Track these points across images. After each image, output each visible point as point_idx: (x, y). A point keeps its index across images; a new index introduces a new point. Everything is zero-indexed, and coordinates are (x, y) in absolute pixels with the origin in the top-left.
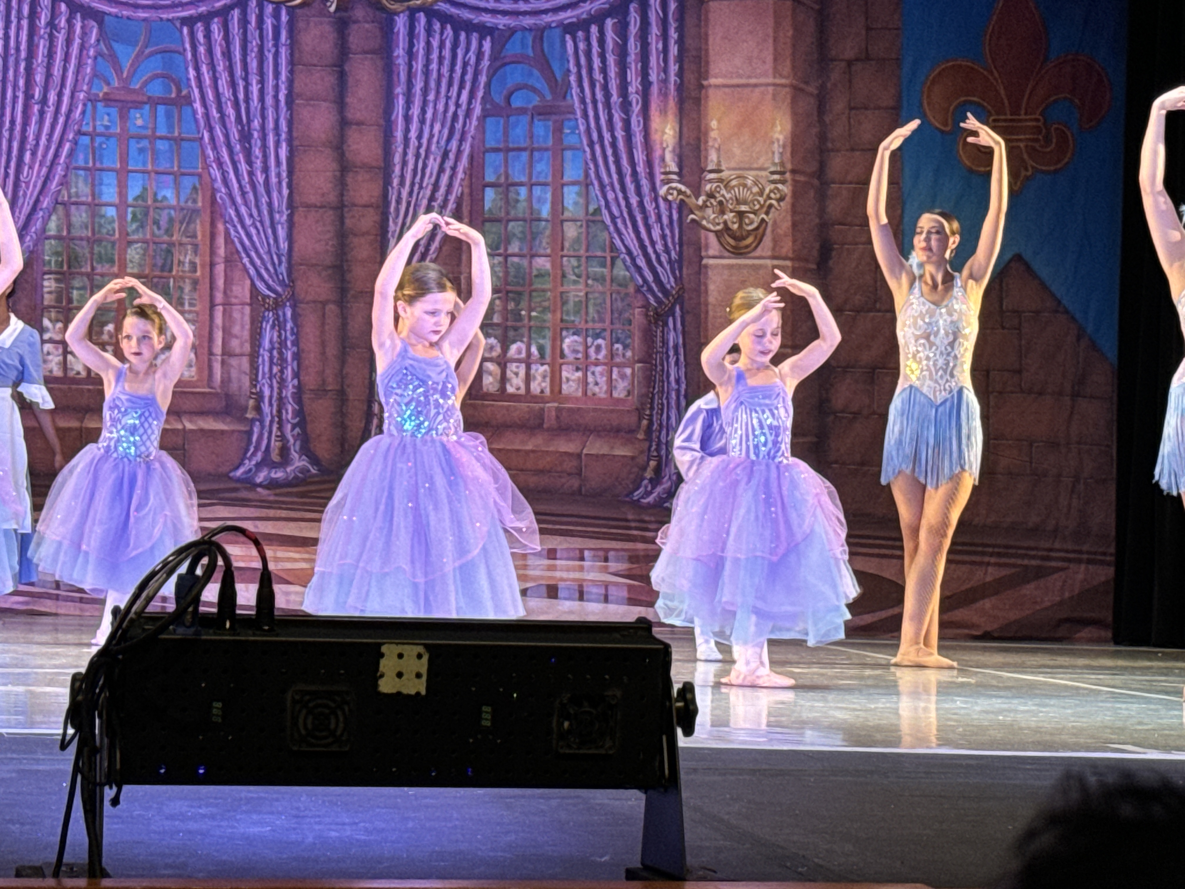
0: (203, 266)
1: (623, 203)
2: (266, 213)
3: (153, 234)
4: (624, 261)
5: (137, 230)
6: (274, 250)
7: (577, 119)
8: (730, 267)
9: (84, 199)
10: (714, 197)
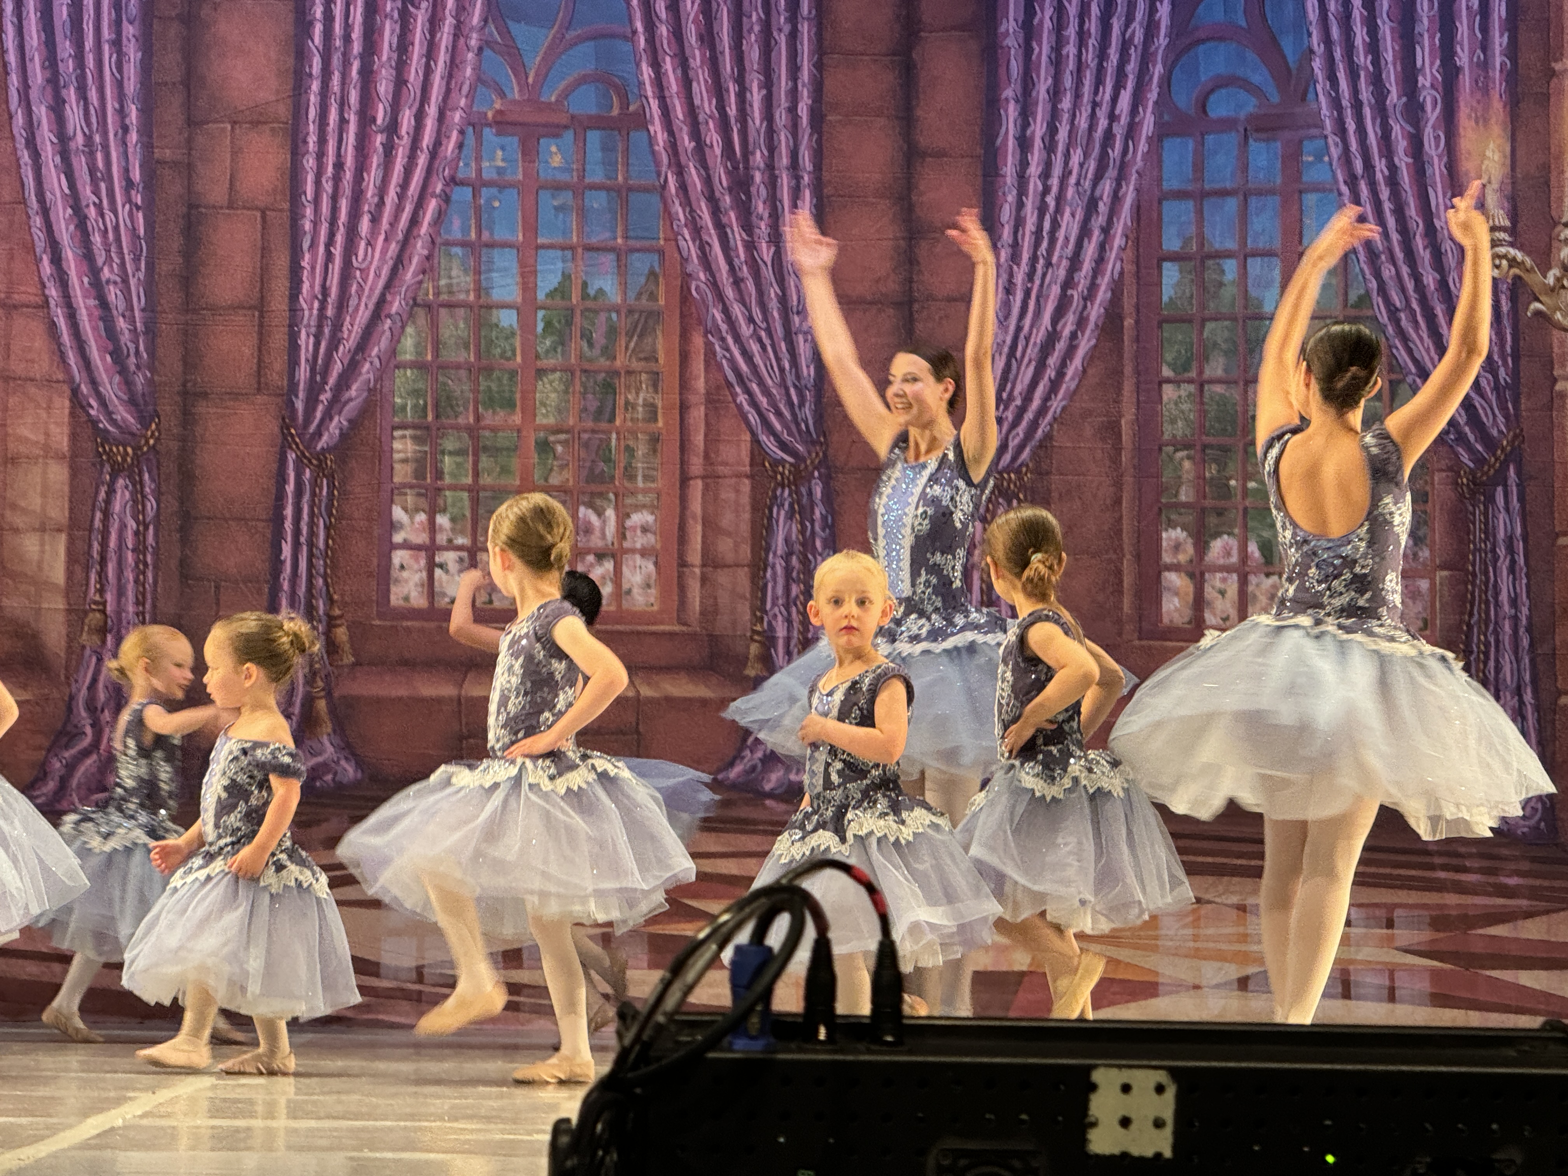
0: (668, 410)
1: (1410, 285)
2: (776, 314)
3: (581, 357)
5: (553, 349)
6: (790, 379)
7: (1326, 137)
9: (462, 297)
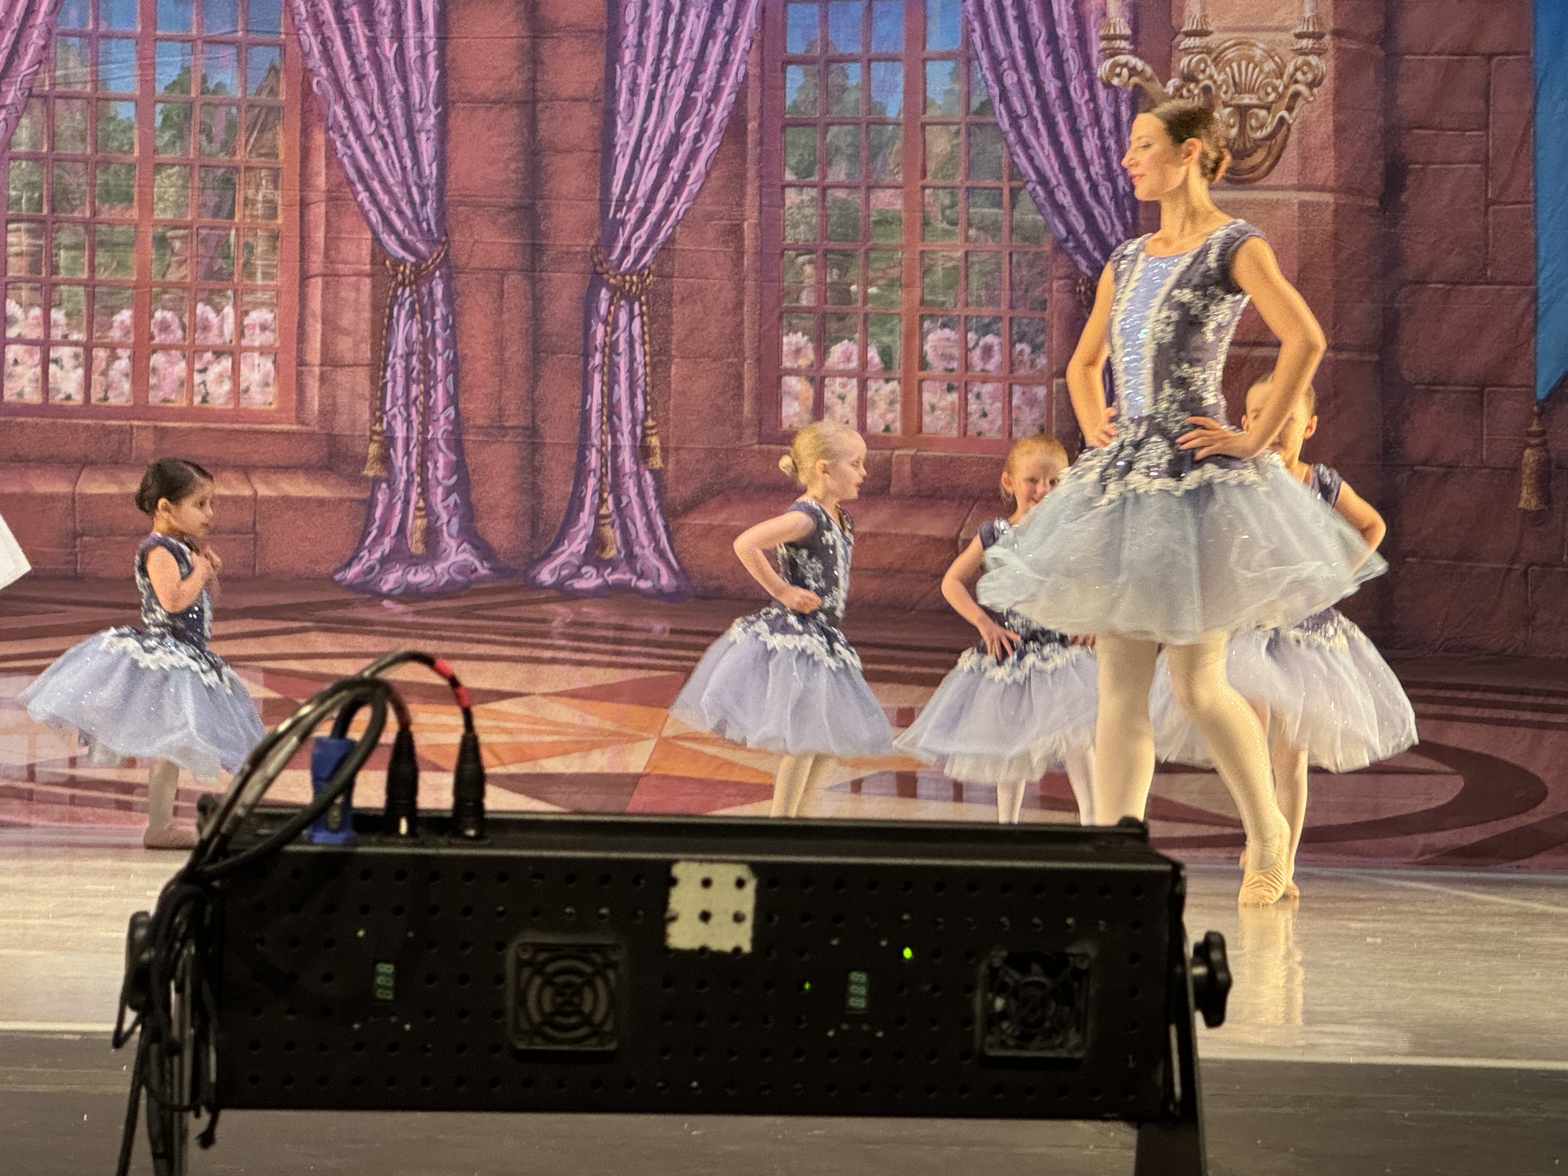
0: (288, 205)
1: (1032, 93)
2: (398, 111)
3: (200, 150)
4: (1034, 198)
5: (172, 144)
6: (412, 178)
9: (79, 87)
10: (1197, 81)
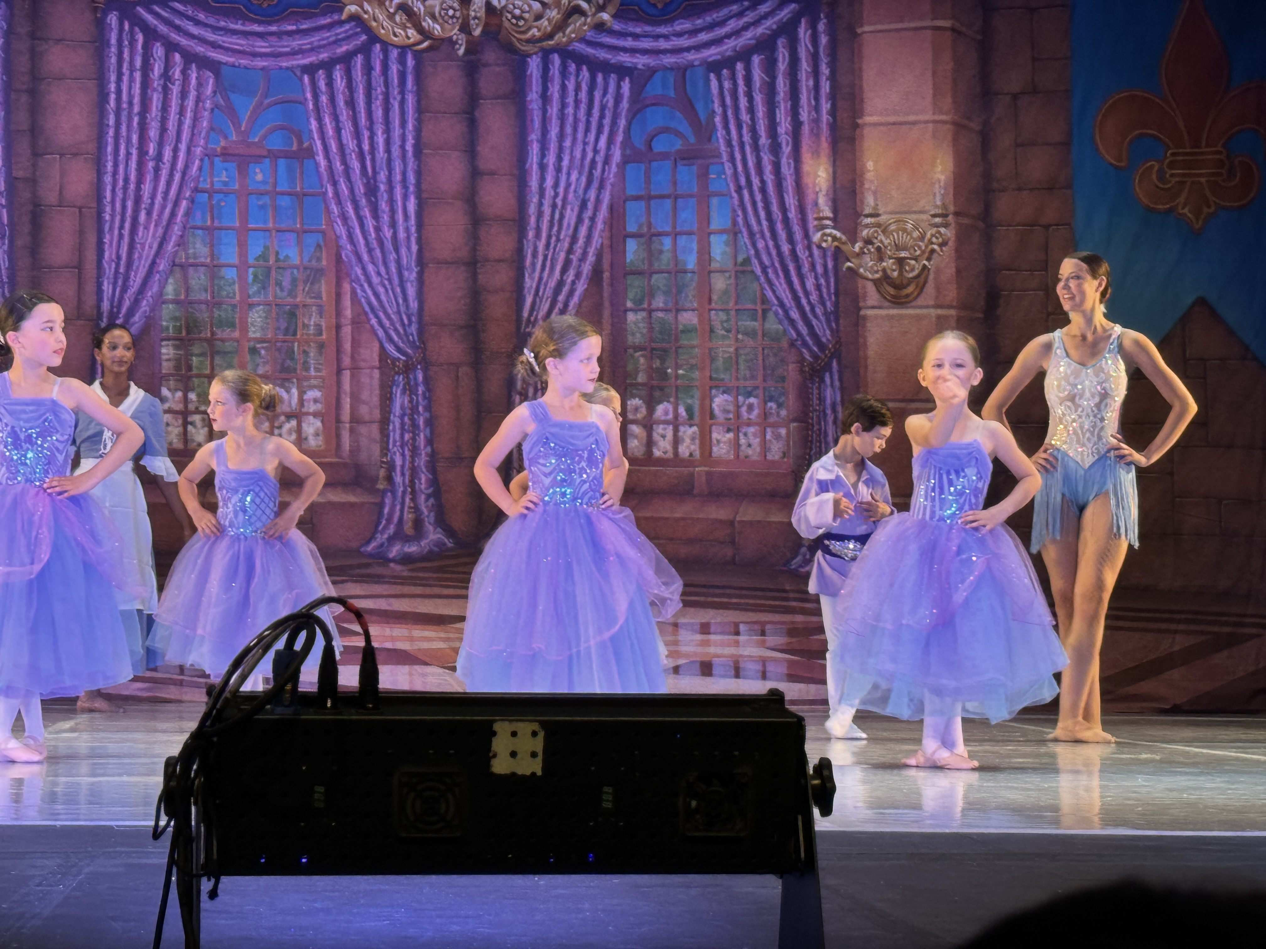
0: (329, 328)
1: (774, 252)
2: (394, 270)
3: (275, 296)
4: (776, 314)
5: (259, 292)
6: (403, 309)
7: (722, 163)
8: (891, 318)
9: (203, 260)
10: (871, 243)
